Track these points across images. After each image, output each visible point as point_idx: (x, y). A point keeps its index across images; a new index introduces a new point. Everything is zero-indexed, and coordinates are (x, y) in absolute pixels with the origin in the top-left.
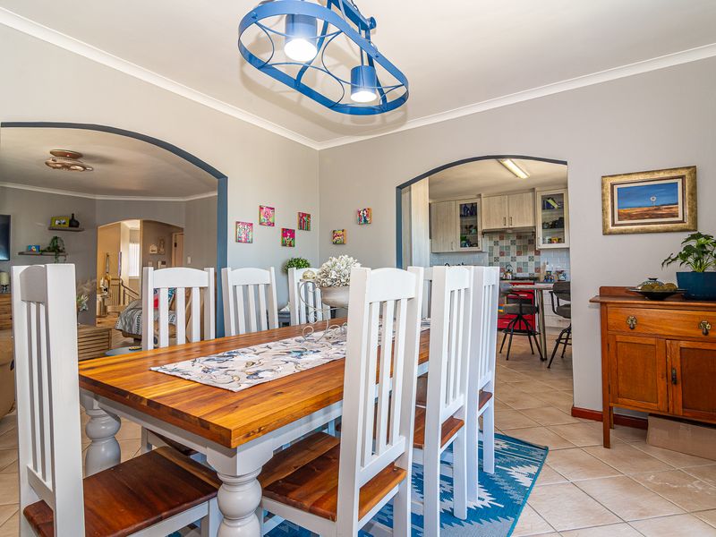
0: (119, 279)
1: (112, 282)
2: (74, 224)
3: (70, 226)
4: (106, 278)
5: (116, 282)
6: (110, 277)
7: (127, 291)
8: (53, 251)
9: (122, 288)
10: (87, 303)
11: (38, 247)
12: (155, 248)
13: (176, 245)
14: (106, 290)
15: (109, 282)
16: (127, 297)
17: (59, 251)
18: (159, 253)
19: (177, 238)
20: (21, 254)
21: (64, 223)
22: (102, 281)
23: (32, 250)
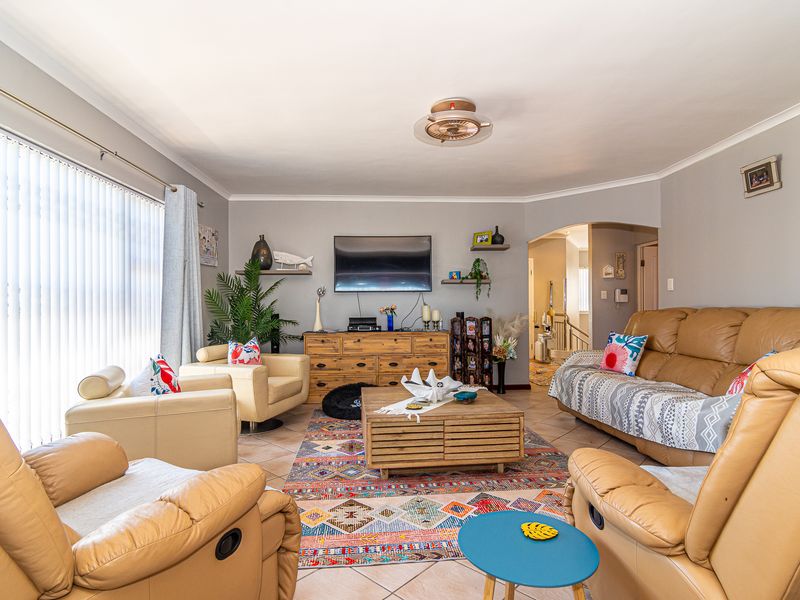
0: (564, 315)
1: (556, 319)
2: (497, 240)
3: (494, 242)
4: (548, 313)
5: (561, 319)
6: (554, 312)
7: (574, 331)
8: (475, 278)
9: (568, 327)
10: (515, 348)
11: (459, 273)
12: (610, 270)
13: (643, 264)
14: (548, 328)
15: (552, 318)
16: (574, 338)
17: (482, 277)
18: (617, 277)
19: (644, 252)
20: (443, 283)
21: (487, 240)
22: (544, 317)
23: (452, 278)
